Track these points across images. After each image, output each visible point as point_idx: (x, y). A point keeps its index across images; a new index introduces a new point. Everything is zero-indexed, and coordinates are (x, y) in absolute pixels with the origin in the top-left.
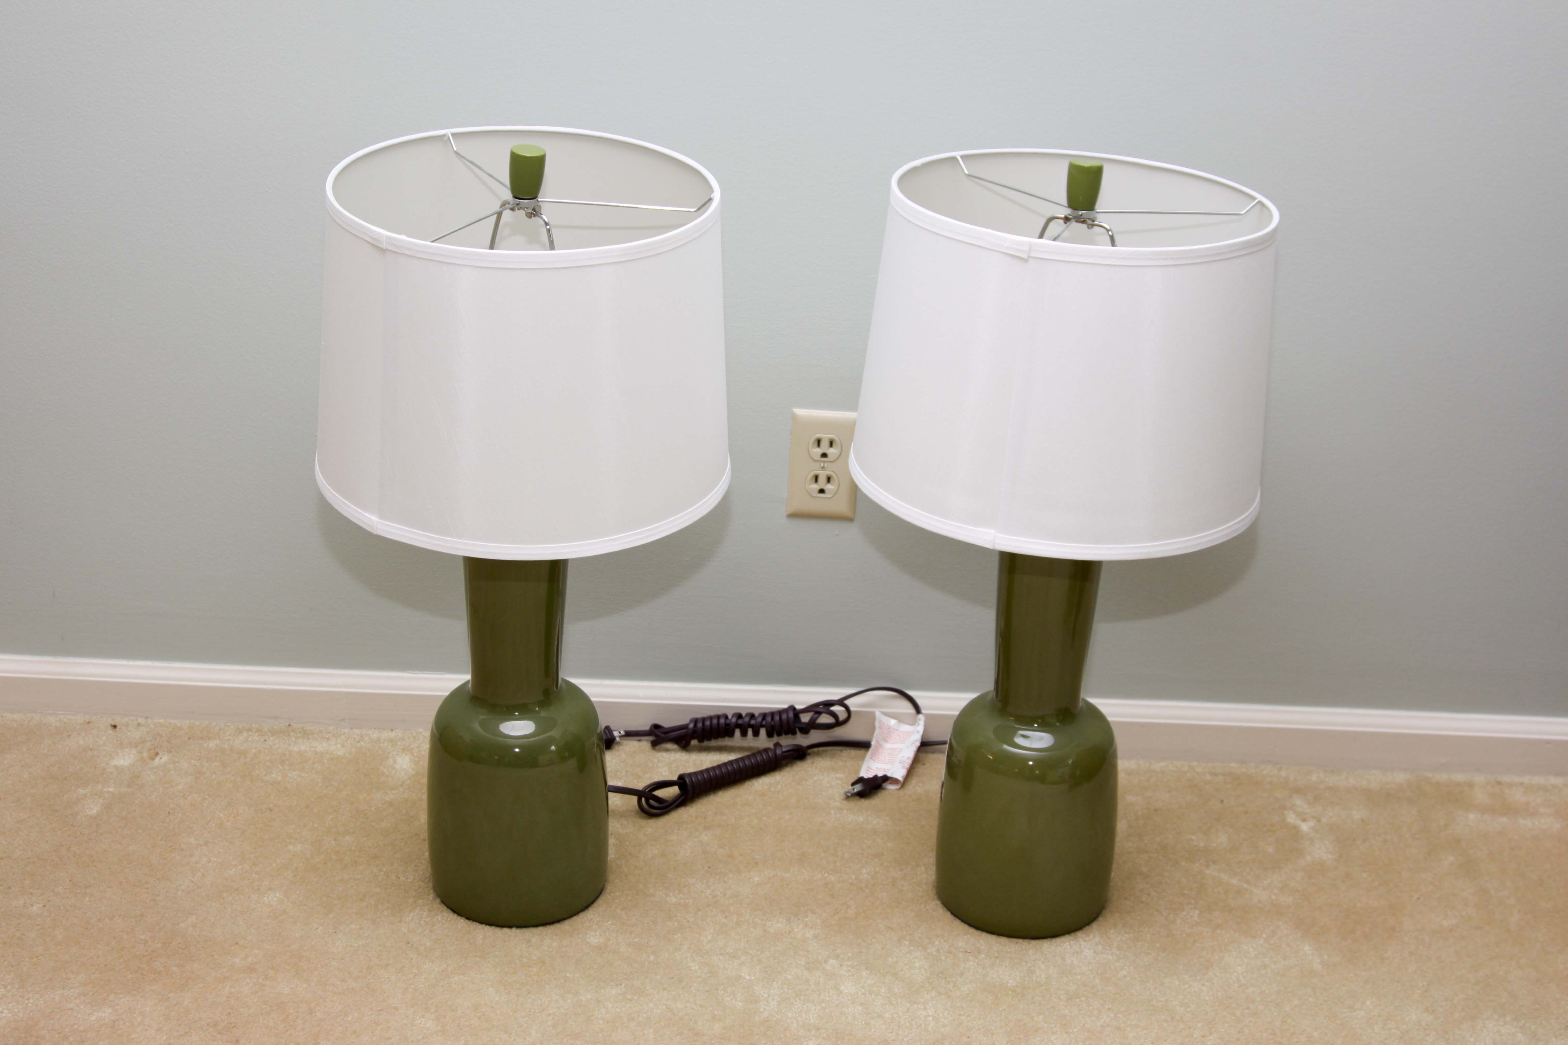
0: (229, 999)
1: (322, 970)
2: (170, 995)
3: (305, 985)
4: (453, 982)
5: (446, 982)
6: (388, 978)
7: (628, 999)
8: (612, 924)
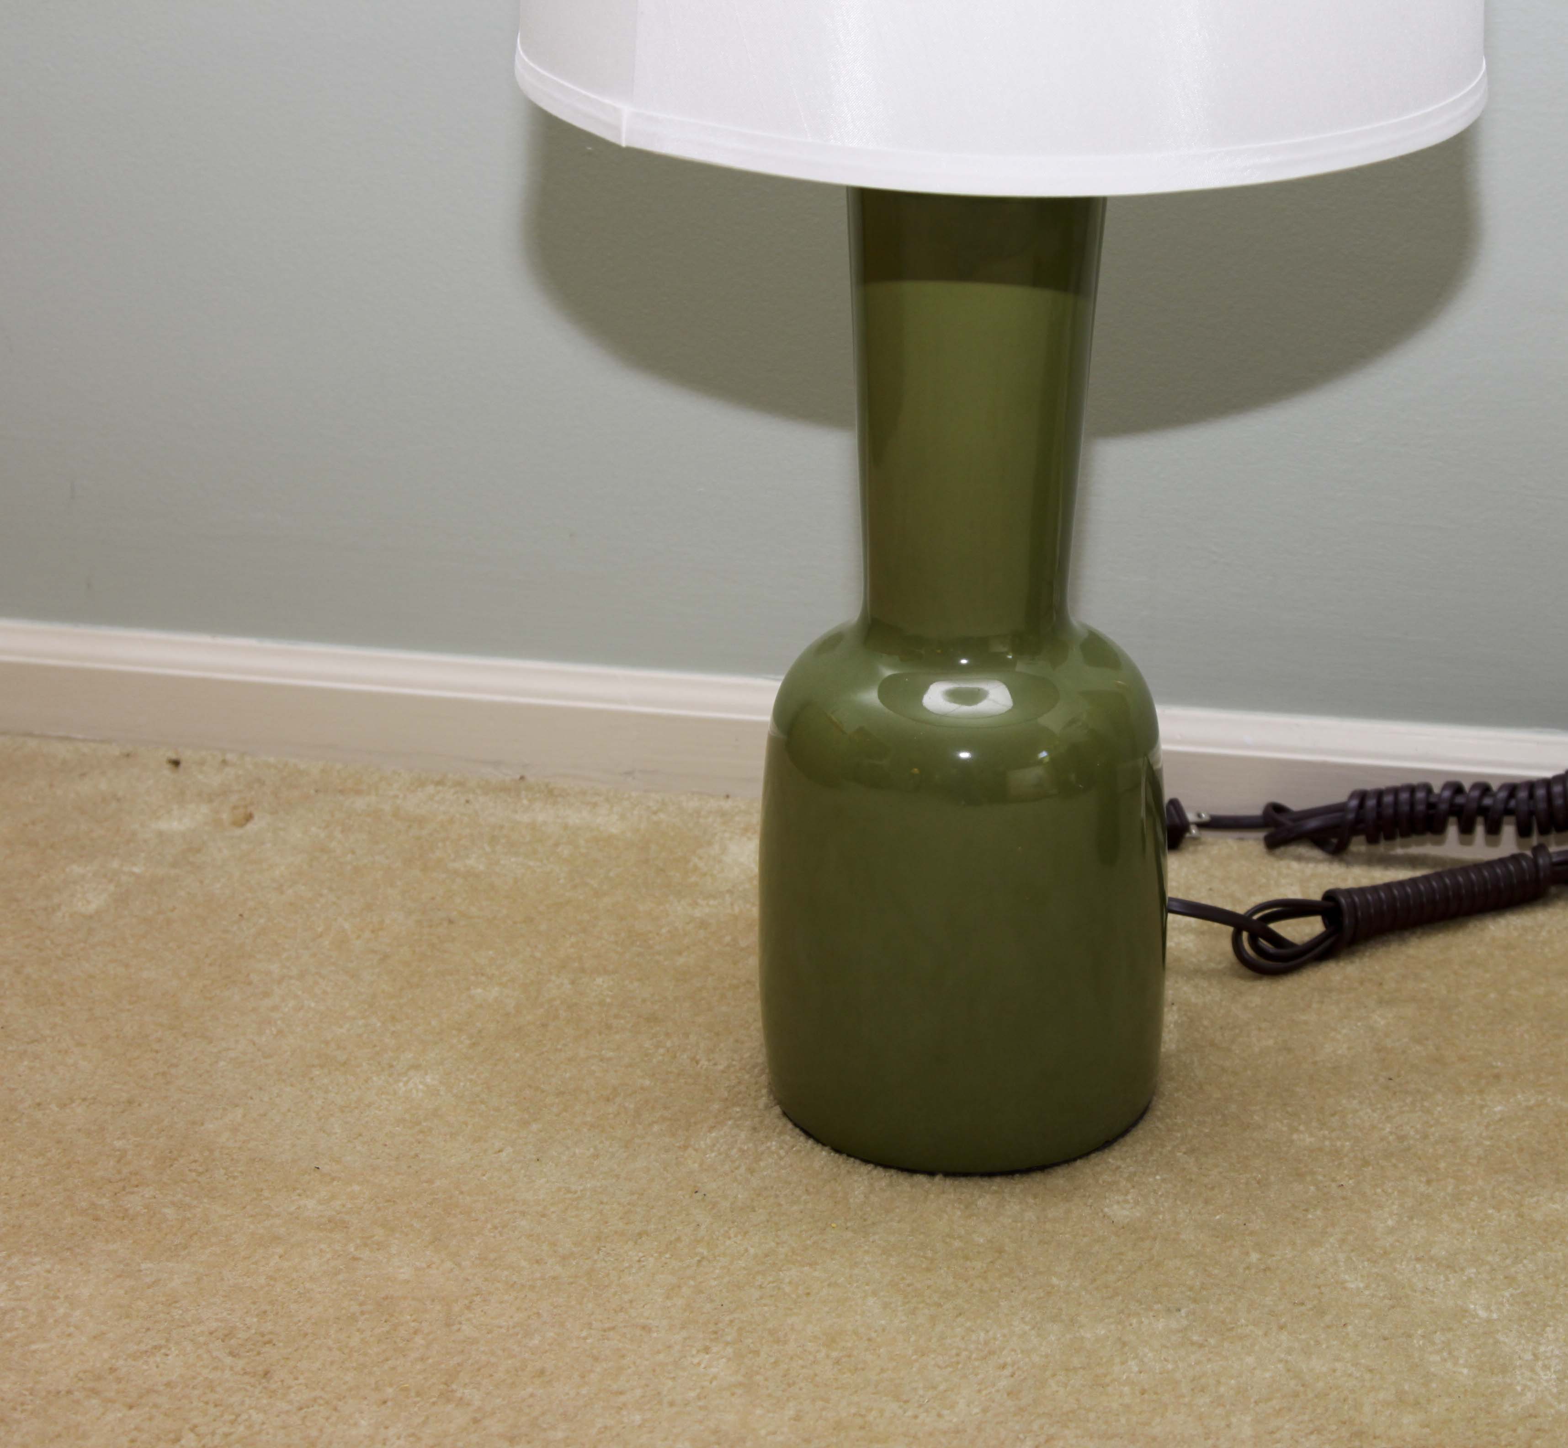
0: (272, 1282)
1: (492, 1234)
2: (143, 1266)
3: (449, 1264)
4: (787, 1280)
5: (771, 1279)
6: (639, 1261)
7: (1192, 1344)
8: (1163, 1180)
